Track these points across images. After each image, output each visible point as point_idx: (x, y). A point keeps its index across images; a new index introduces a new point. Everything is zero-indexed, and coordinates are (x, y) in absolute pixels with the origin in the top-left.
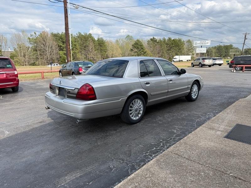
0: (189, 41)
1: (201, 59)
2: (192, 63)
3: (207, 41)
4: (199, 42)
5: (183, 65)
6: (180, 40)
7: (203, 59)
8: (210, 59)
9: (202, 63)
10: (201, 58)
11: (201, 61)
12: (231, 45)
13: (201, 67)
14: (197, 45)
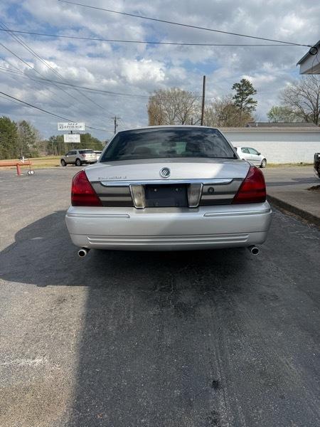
0: (24, 124)
1: (78, 153)
2: (62, 160)
3: (79, 124)
4: (66, 124)
5: (42, 163)
6: (7, 121)
7: (81, 152)
8: (91, 152)
9: (81, 159)
10: (77, 151)
11: (78, 155)
12: (88, 134)
13: (81, 165)
14: (64, 129)
